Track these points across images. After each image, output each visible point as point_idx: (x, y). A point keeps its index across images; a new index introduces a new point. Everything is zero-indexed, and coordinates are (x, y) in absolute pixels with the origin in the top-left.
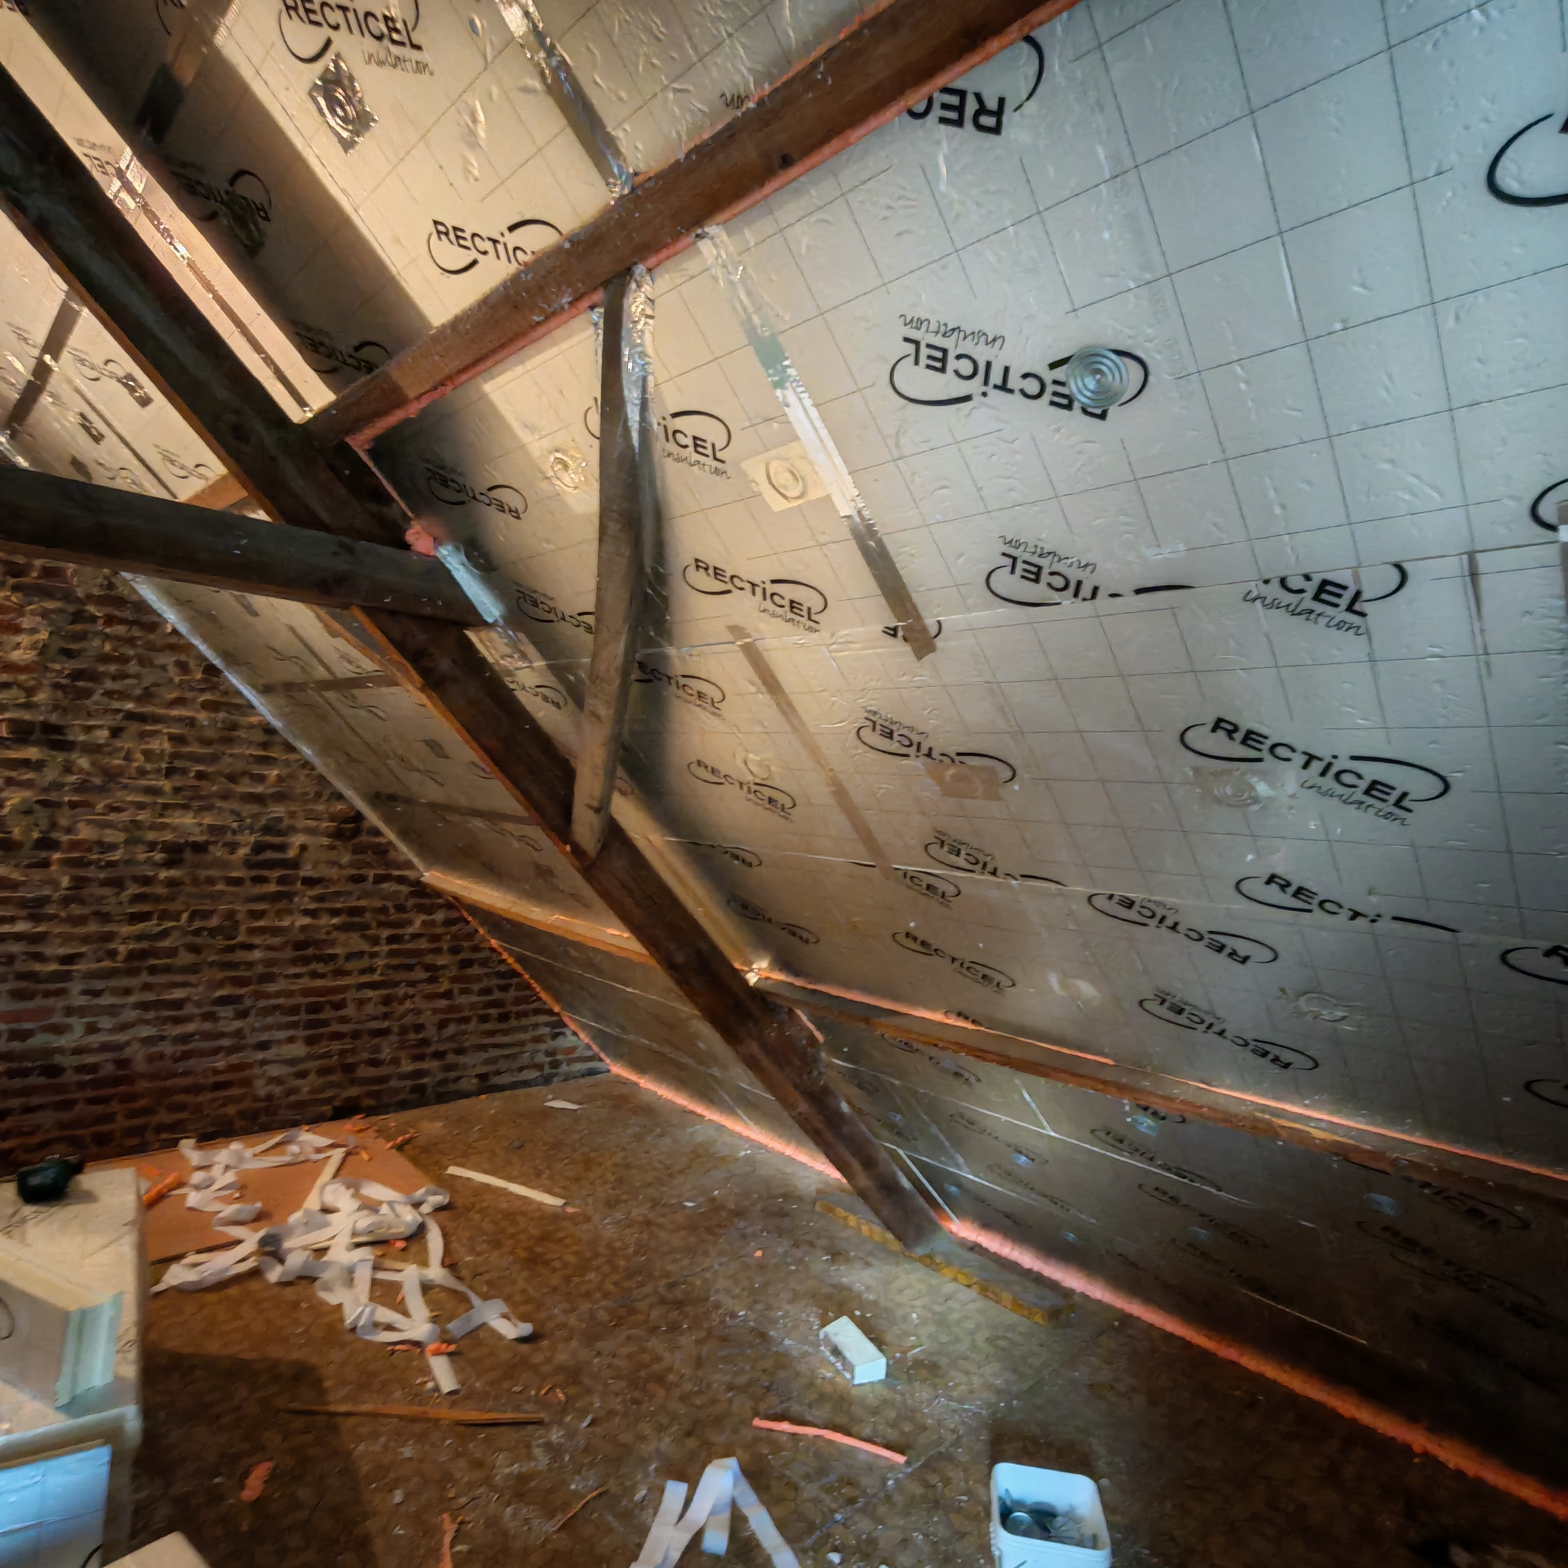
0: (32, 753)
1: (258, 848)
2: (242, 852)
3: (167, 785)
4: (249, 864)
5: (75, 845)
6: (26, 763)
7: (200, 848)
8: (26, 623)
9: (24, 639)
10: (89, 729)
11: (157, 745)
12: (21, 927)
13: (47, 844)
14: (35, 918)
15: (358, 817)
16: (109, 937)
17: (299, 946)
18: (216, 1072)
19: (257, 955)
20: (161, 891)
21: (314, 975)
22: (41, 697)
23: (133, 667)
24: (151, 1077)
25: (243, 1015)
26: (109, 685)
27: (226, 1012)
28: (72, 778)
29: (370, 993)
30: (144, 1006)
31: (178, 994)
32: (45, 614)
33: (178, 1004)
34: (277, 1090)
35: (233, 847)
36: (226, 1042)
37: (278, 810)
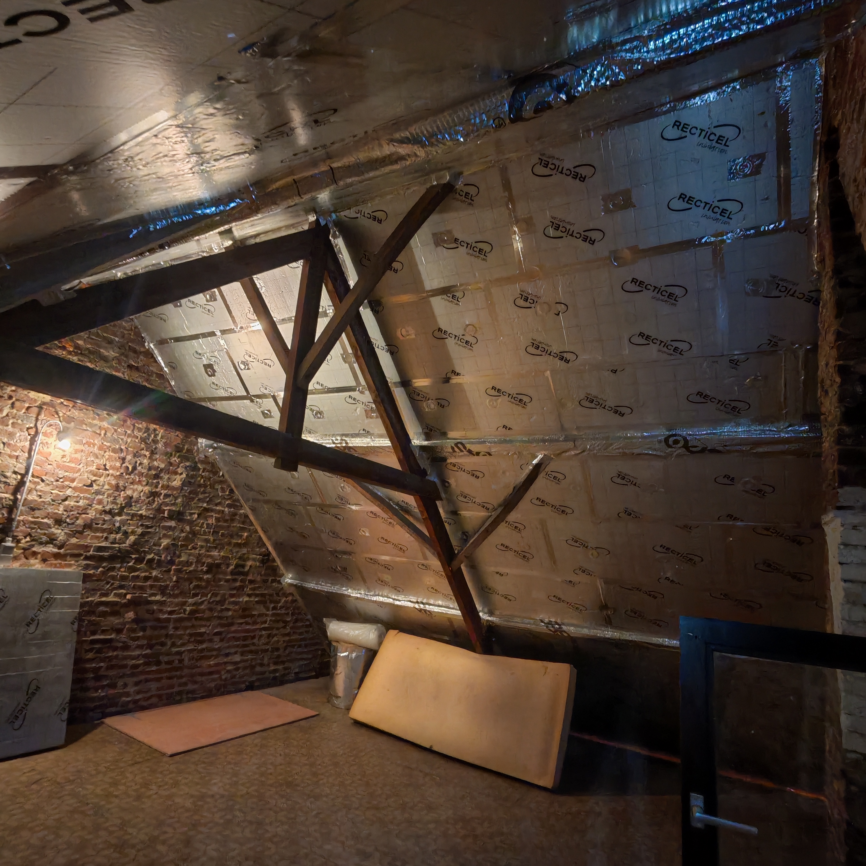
0: (173, 524)
1: (237, 566)
2: (232, 567)
3: (211, 538)
4: (232, 573)
5: (180, 563)
6: (170, 528)
7: (218, 566)
8: (180, 470)
9: (178, 477)
10: (191, 514)
11: (212, 521)
12: (158, 598)
13: (172, 562)
14: (163, 594)
15: (269, 554)
16: (184, 603)
17: (244, 610)
18: (210, 666)
19: (230, 613)
20: (203, 584)
21: (247, 623)
22: (179, 500)
23: (208, 489)
24: (189, 668)
25: (222, 640)
26: (201, 496)
27: (217, 639)
28: (183, 535)
29: (264, 632)
30: (191, 635)
31: (203, 630)
32: (186, 468)
33: (201, 634)
34: (229, 676)
35: (228, 565)
36: (215, 653)
37: (245, 551)
